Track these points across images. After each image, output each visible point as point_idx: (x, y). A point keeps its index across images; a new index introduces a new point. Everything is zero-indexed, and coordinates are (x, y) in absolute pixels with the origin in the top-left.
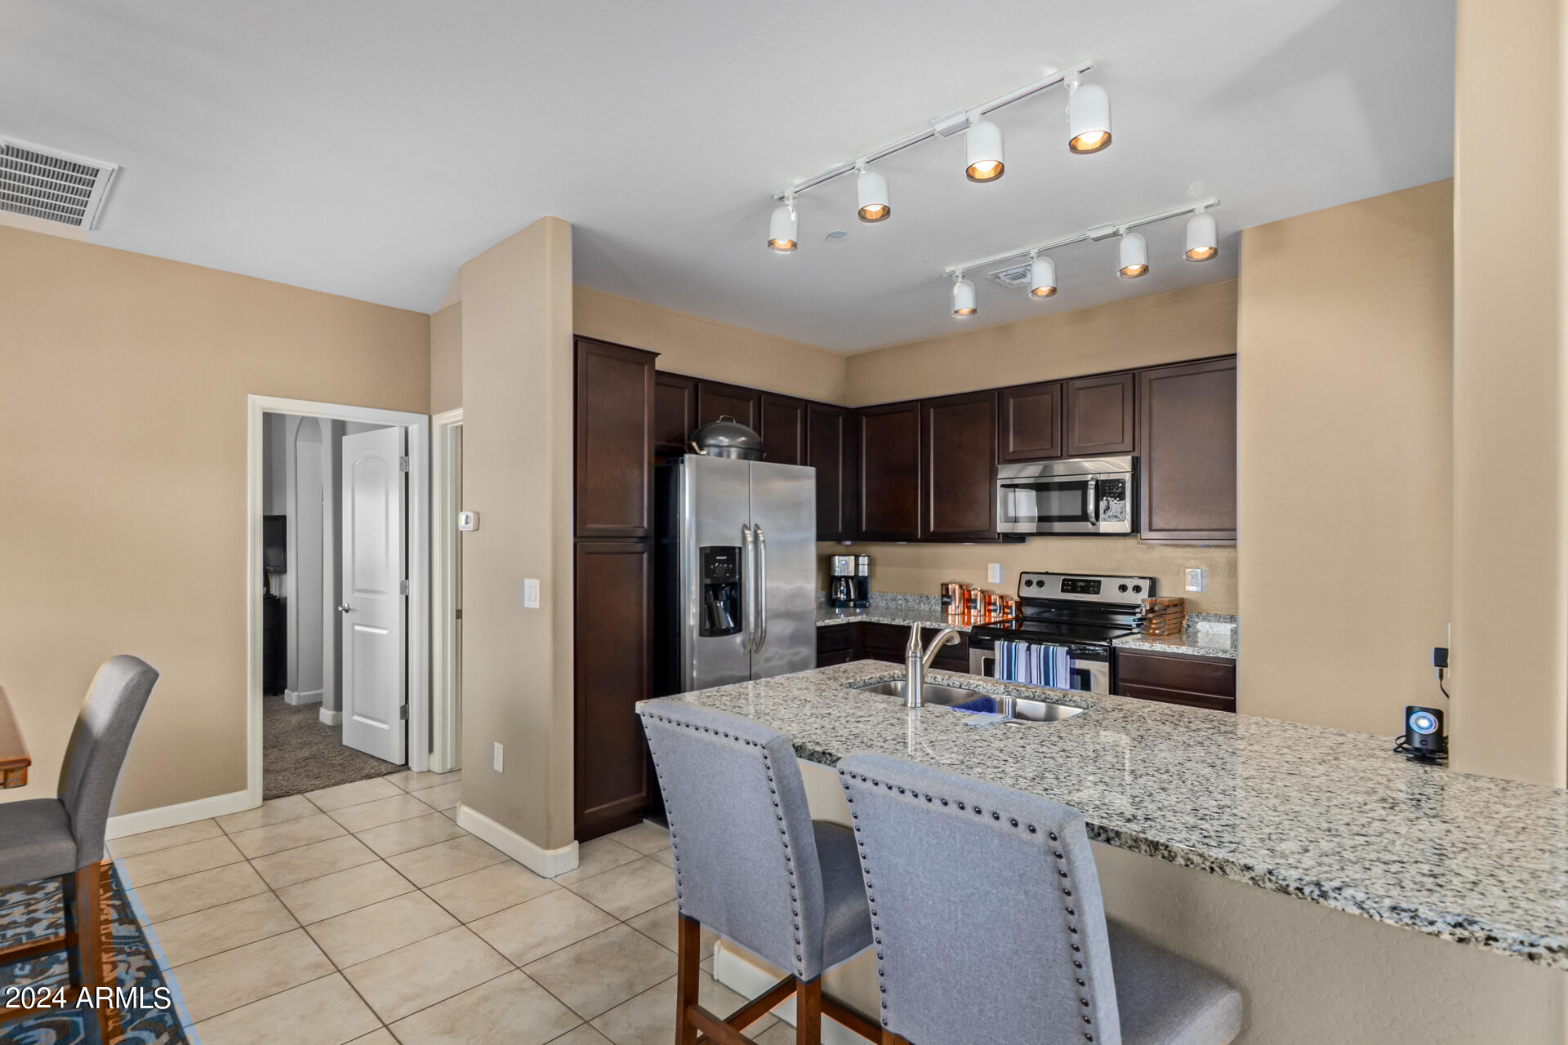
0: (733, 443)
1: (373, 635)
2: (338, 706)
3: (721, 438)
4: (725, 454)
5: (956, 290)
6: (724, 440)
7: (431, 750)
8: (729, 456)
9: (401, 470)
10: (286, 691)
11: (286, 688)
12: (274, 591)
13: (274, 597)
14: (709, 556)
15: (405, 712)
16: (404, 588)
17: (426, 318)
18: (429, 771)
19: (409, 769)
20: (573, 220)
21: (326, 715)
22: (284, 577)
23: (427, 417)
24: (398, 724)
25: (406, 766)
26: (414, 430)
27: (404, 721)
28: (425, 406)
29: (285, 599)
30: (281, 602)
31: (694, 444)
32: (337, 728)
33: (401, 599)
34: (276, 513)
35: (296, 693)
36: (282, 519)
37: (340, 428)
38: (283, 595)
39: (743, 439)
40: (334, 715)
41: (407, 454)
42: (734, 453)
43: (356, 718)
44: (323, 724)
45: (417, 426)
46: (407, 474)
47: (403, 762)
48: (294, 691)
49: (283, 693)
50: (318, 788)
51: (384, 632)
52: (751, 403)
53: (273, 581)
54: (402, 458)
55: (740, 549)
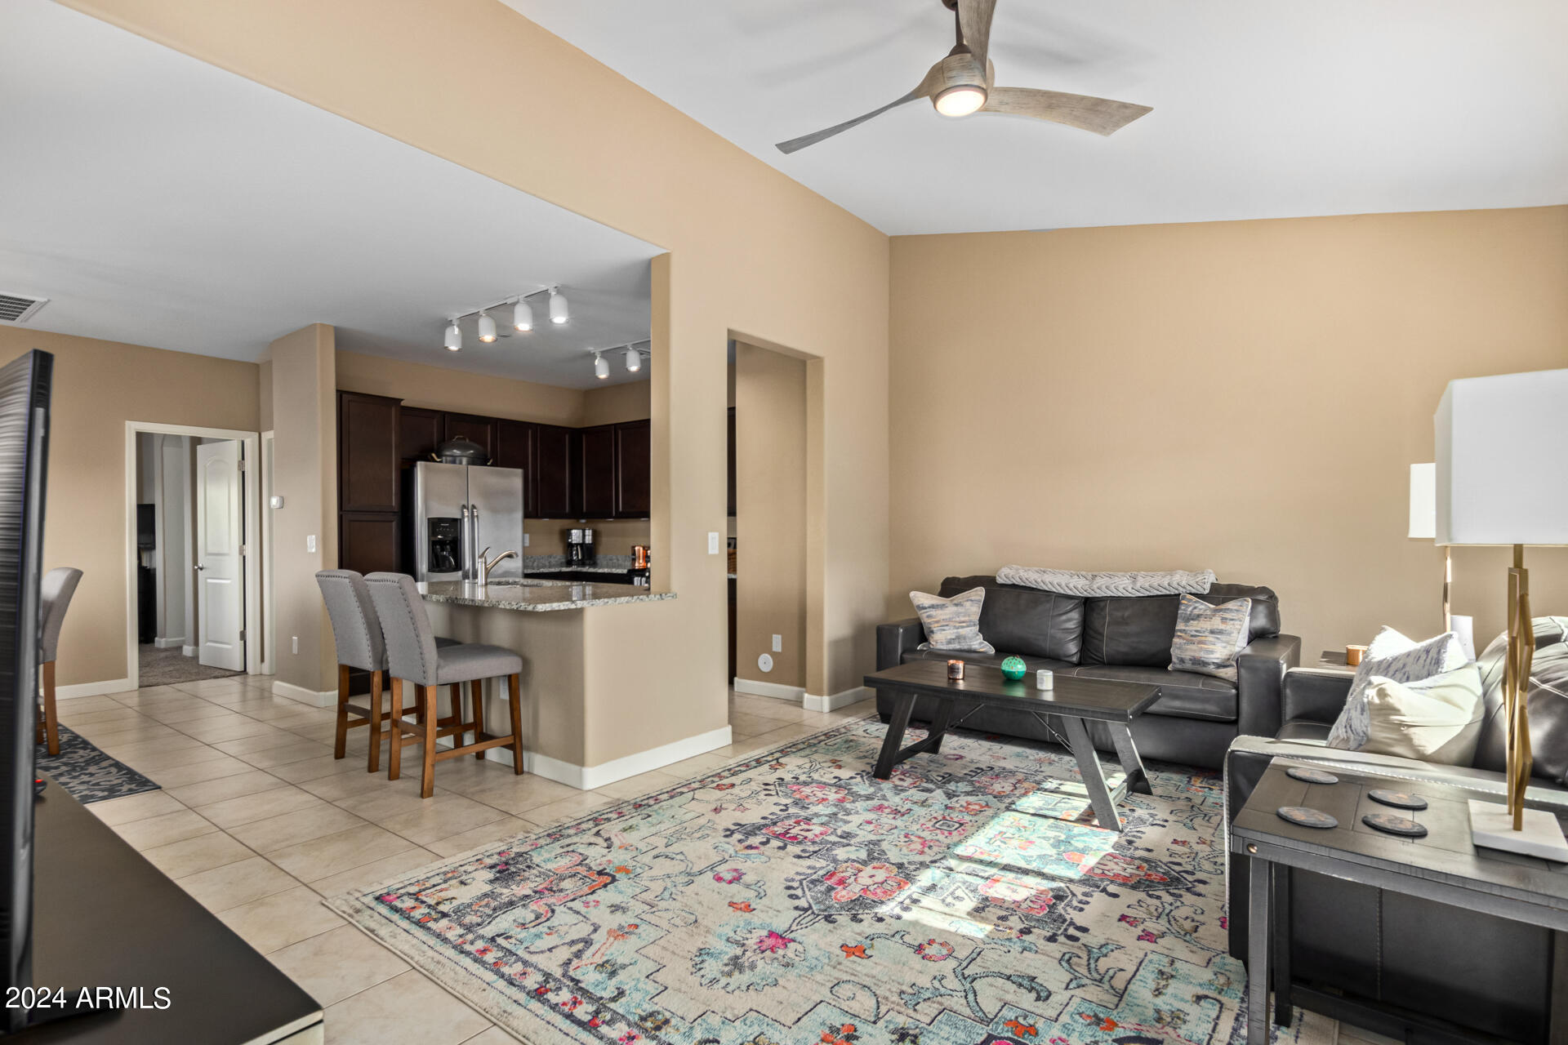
0: (464, 454)
1: (220, 584)
2: (196, 643)
3: (455, 451)
4: (457, 462)
5: (596, 362)
6: (456, 452)
7: (262, 660)
8: (461, 463)
9: (239, 469)
10: (156, 639)
11: (156, 636)
12: (144, 564)
13: (145, 568)
14: (435, 524)
15: (243, 636)
16: (241, 551)
17: (257, 366)
18: (261, 674)
19: (247, 674)
20: (335, 325)
21: (188, 650)
22: (153, 552)
23: (257, 434)
24: (239, 644)
25: (245, 671)
26: (248, 442)
27: (243, 642)
28: (257, 427)
29: (155, 570)
30: (152, 572)
31: (434, 455)
32: (196, 658)
33: (239, 560)
34: (146, 502)
35: (164, 639)
36: (152, 507)
37: (196, 441)
38: (153, 567)
39: (472, 451)
40: (193, 649)
41: (243, 458)
42: (465, 461)
43: (209, 644)
44: (186, 657)
45: (250, 440)
46: (243, 473)
47: (243, 669)
48: (162, 638)
49: (153, 641)
50: (179, 682)
51: (228, 582)
52: (489, 427)
53: (145, 557)
54: (239, 462)
55: (460, 520)
